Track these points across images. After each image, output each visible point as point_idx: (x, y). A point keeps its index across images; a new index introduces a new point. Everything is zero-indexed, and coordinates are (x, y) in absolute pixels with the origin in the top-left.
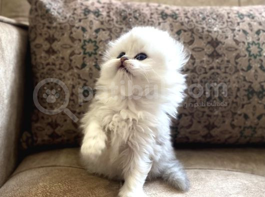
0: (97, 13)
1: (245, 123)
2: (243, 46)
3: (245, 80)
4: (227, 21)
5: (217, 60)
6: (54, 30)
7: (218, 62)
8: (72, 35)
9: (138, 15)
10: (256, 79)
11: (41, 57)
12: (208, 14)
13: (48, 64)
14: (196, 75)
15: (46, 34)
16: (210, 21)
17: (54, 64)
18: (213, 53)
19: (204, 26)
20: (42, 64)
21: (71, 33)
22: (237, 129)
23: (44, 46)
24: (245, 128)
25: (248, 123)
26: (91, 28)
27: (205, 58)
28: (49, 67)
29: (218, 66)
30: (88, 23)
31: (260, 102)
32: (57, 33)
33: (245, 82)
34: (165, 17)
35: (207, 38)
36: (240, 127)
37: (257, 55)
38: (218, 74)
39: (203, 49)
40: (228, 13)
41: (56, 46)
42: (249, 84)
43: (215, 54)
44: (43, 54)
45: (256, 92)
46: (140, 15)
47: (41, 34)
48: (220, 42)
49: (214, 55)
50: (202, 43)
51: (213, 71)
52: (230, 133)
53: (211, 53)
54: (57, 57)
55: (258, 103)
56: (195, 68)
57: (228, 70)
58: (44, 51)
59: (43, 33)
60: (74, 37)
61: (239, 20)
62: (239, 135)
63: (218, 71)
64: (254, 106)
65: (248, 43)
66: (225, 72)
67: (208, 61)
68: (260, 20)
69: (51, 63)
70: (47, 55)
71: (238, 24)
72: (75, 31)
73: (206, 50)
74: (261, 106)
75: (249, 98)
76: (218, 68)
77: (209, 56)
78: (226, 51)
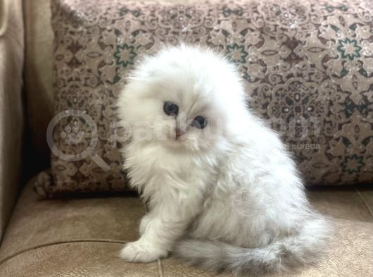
0: (137, 13)
1: (345, 152)
2: (332, 45)
3: (339, 90)
4: (310, 15)
5: (297, 65)
6: (79, 36)
7: (298, 68)
8: (101, 40)
9: (191, 12)
10: (356, 88)
11: (62, 72)
12: (286, 7)
13: (70, 80)
14: (270, 86)
15: (68, 41)
16: (286, 15)
17: (78, 79)
18: (290, 56)
19: (278, 23)
20: (64, 80)
21: (101, 37)
22: (335, 161)
23: (66, 57)
24: (346, 158)
25: (351, 151)
26: (127, 30)
27: (280, 64)
28: (71, 83)
29: (300, 72)
30: (124, 24)
31: (364, 119)
32: (83, 39)
33: (339, 93)
34: (227, 14)
35: (282, 37)
36: (340, 157)
37: (353, 56)
38: (299, 83)
39: (277, 52)
40: (312, 5)
41: (81, 55)
42: (346, 95)
43: (293, 57)
44: (65, 68)
45: (357, 107)
46: (194, 12)
47: (62, 42)
48: (300, 42)
49: (292, 59)
50: (275, 45)
51: (292, 79)
52: (327, 166)
53: (287, 56)
54: (82, 70)
55: (362, 121)
56: (267, 77)
57: (313, 78)
58: (66, 62)
59: (65, 40)
60: (105, 42)
61: (326, 13)
62: (340, 169)
63: (300, 79)
64: (357, 126)
65: (340, 41)
66: (310, 81)
67: (285, 67)
68: (356, 12)
69: (74, 79)
70: (69, 69)
71: (325, 18)
72: (106, 35)
73: (280, 53)
74: (366, 126)
75: (348, 115)
76: (300, 75)
77: (285, 60)
78: (308, 53)
